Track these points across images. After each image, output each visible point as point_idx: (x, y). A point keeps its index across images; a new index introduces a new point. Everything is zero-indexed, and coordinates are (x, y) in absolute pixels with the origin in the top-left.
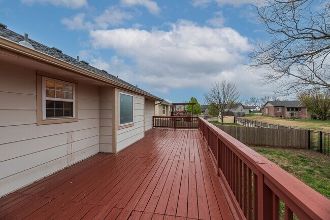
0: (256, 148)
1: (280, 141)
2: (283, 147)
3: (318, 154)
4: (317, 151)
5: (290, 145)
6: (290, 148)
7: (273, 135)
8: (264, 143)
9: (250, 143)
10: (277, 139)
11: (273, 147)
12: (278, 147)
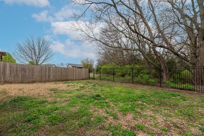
0: (63, 82)
1: (77, 76)
2: (79, 80)
3: (93, 80)
4: (92, 79)
5: (82, 78)
6: (82, 79)
7: (74, 72)
8: (68, 78)
9: (59, 79)
10: (76, 75)
11: (74, 80)
12: (76, 80)
